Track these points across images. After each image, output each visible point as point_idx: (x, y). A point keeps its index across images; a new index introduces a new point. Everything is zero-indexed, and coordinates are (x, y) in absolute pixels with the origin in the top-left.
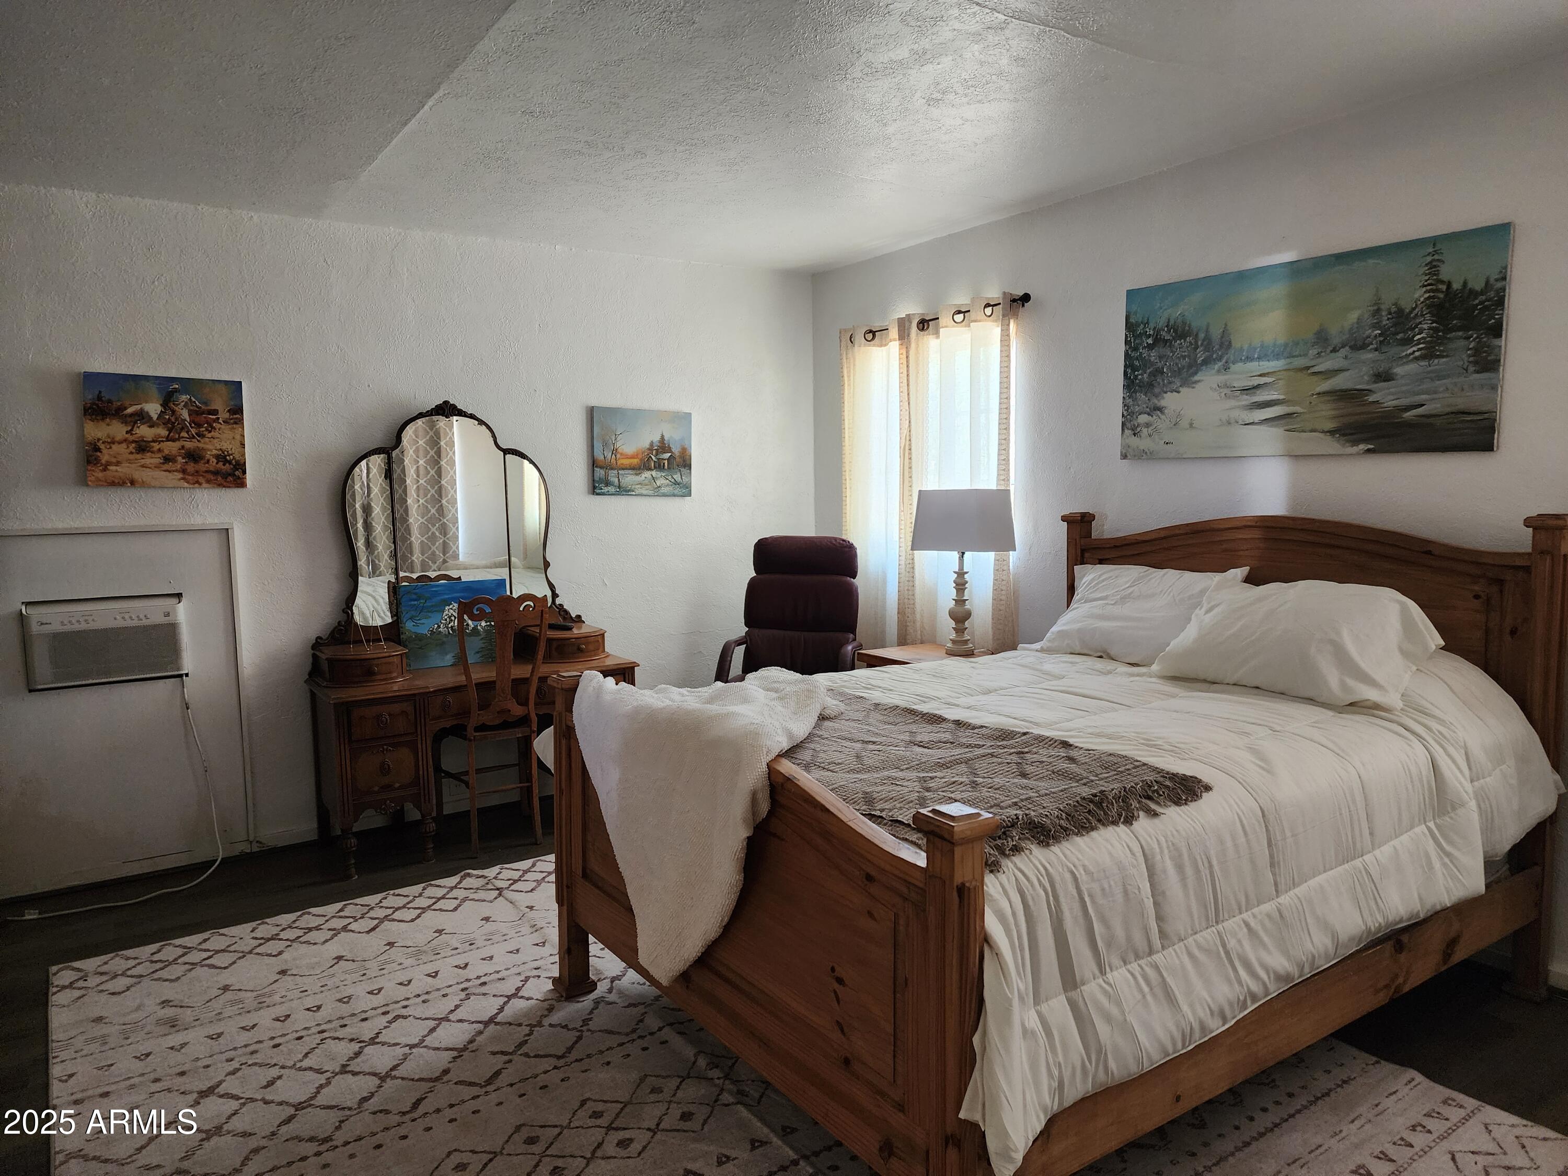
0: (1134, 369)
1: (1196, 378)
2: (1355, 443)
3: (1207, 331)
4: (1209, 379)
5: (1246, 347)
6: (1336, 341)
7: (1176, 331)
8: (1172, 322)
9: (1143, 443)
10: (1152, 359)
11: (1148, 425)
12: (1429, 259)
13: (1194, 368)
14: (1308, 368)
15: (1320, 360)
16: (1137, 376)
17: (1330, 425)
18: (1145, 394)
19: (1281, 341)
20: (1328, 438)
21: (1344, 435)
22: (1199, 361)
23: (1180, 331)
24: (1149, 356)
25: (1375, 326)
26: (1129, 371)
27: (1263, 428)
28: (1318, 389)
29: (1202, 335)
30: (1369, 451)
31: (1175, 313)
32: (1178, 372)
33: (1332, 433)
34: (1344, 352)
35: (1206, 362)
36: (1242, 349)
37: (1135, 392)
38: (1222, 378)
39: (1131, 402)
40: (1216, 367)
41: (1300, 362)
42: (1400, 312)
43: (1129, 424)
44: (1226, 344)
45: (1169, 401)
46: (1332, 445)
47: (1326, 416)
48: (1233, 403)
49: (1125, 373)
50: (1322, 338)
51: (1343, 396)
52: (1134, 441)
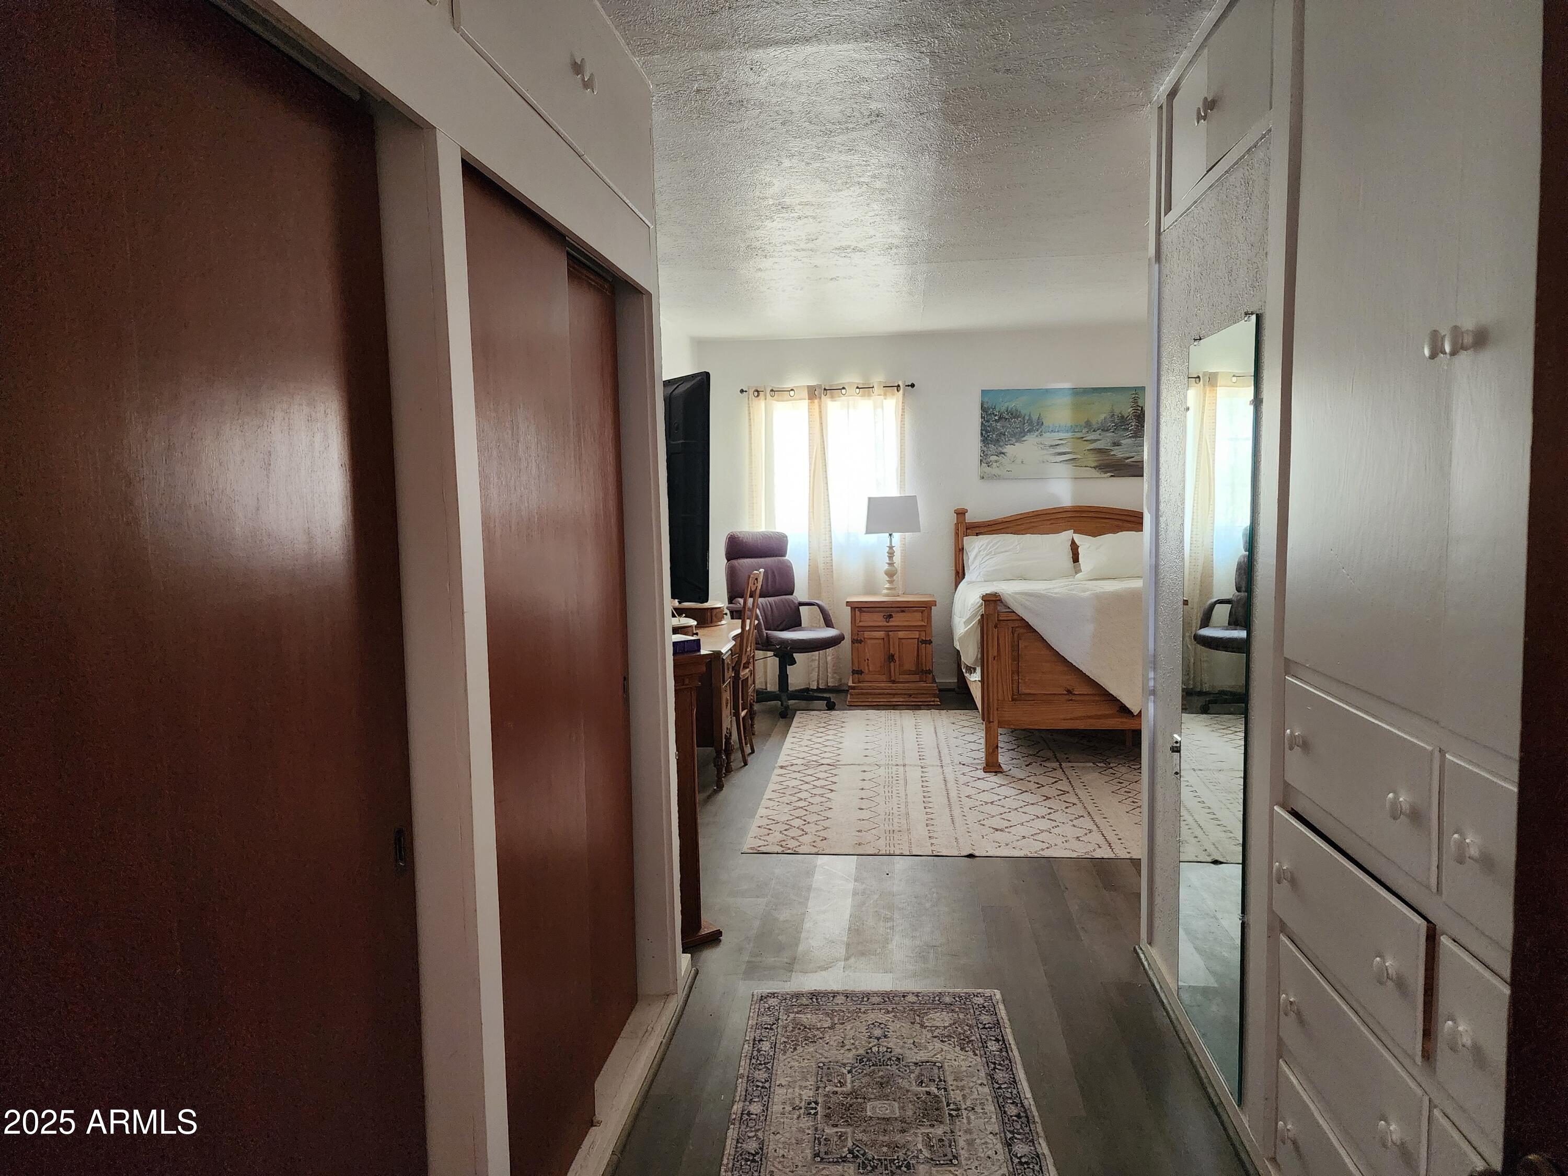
0: (987, 432)
1: (1024, 439)
2: (1106, 472)
3: (1030, 415)
4: (1031, 440)
5: (1051, 426)
6: (1095, 426)
7: (1012, 414)
8: (1009, 409)
9: (994, 470)
10: (998, 427)
11: (996, 462)
12: (1134, 396)
13: (1022, 435)
14: (1083, 438)
15: (1088, 435)
16: (988, 436)
17: (1094, 464)
18: (994, 445)
19: (1069, 424)
20: (1093, 470)
21: (1100, 469)
22: (1026, 430)
23: (1014, 414)
24: (996, 425)
25: (1113, 421)
26: (984, 432)
27: (1061, 464)
28: (1088, 448)
29: (1027, 418)
30: (1112, 476)
31: (1012, 405)
32: (1013, 435)
33: (1095, 468)
34: (1099, 432)
35: (1029, 431)
36: (1049, 427)
37: (988, 444)
38: (1039, 440)
39: (985, 449)
40: (1036, 434)
41: (1080, 435)
42: (1123, 417)
43: (984, 459)
44: (1040, 423)
45: (1008, 449)
46: (1096, 473)
47: (1092, 460)
48: (1045, 452)
49: (982, 434)
50: (1088, 424)
51: (1100, 451)
52: (988, 470)
